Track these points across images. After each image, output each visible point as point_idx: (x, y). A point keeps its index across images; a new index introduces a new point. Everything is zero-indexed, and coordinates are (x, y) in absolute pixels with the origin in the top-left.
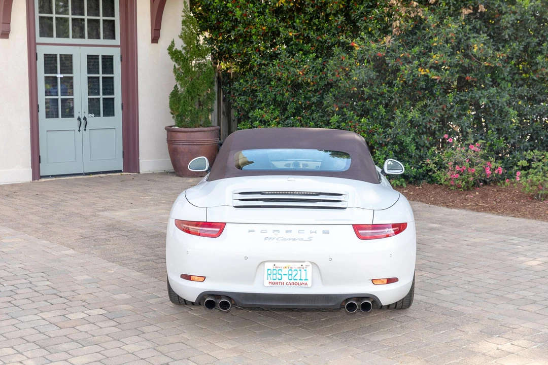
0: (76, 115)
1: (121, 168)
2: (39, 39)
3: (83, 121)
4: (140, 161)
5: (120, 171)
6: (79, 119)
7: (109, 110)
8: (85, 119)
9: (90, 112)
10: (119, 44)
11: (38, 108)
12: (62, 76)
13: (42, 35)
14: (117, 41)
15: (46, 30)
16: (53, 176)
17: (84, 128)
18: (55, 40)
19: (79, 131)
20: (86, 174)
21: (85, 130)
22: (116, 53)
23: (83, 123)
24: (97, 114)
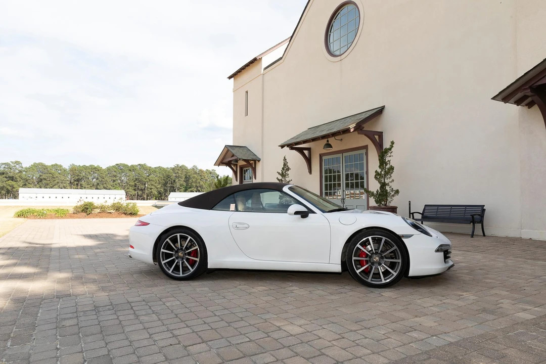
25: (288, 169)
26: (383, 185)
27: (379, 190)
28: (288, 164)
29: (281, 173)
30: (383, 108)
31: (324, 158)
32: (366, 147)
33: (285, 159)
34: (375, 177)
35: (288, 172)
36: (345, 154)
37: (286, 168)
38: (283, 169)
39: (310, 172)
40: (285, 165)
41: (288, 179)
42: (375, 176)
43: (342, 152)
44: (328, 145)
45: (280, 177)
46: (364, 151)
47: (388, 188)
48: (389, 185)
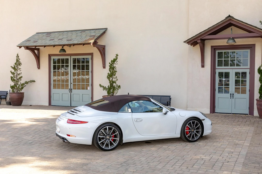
0: (230, 93)
1: (248, 113)
2: (217, 67)
3: (232, 95)
4: (254, 111)
5: (247, 114)
6: (231, 94)
7: (244, 92)
8: (233, 94)
9: (235, 92)
10: (249, 68)
11: (215, 90)
12: (225, 79)
13: (218, 66)
14: (249, 67)
15: (220, 64)
16: (220, 113)
17: (232, 97)
18: (223, 67)
19: (231, 98)
20: (233, 114)
21: (233, 98)
22: (248, 71)
23: (232, 96)
24: (239, 93)
25: (20, 64)
26: (112, 83)
27: (110, 86)
28: (20, 60)
29: (13, 66)
30: (106, 29)
31: (52, 58)
32: (92, 54)
33: (18, 56)
34: (107, 78)
35: (20, 67)
36: (73, 57)
37: (18, 63)
38: (15, 64)
39: (39, 68)
40: (17, 61)
41: (18, 72)
42: (108, 76)
43: (71, 55)
44: (63, 50)
45: (13, 71)
46: (90, 57)
47: (114, 84)
48: (116, 83)
